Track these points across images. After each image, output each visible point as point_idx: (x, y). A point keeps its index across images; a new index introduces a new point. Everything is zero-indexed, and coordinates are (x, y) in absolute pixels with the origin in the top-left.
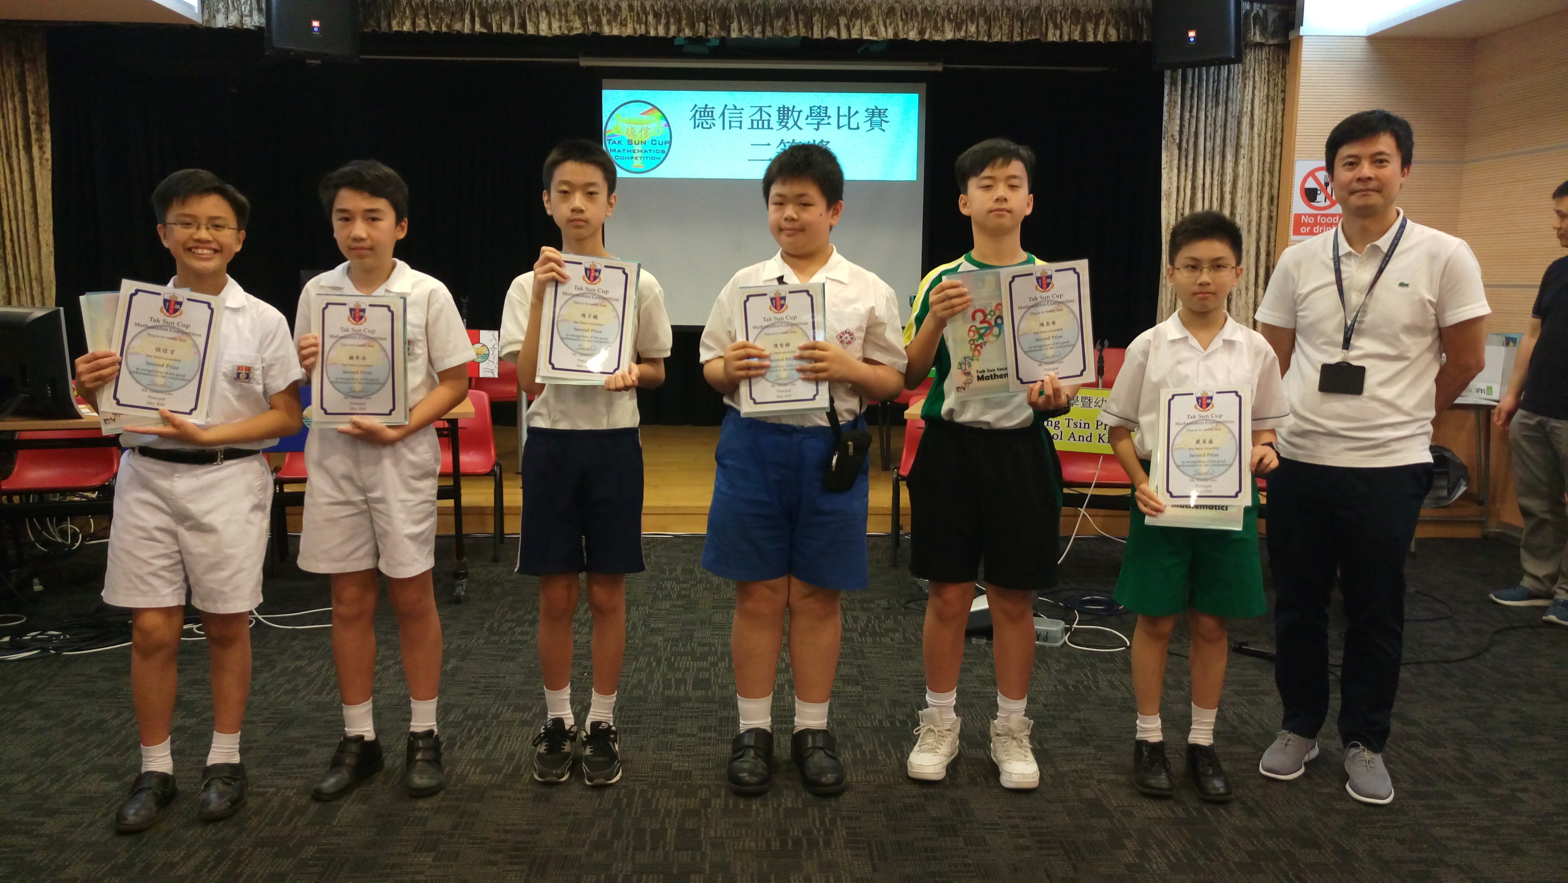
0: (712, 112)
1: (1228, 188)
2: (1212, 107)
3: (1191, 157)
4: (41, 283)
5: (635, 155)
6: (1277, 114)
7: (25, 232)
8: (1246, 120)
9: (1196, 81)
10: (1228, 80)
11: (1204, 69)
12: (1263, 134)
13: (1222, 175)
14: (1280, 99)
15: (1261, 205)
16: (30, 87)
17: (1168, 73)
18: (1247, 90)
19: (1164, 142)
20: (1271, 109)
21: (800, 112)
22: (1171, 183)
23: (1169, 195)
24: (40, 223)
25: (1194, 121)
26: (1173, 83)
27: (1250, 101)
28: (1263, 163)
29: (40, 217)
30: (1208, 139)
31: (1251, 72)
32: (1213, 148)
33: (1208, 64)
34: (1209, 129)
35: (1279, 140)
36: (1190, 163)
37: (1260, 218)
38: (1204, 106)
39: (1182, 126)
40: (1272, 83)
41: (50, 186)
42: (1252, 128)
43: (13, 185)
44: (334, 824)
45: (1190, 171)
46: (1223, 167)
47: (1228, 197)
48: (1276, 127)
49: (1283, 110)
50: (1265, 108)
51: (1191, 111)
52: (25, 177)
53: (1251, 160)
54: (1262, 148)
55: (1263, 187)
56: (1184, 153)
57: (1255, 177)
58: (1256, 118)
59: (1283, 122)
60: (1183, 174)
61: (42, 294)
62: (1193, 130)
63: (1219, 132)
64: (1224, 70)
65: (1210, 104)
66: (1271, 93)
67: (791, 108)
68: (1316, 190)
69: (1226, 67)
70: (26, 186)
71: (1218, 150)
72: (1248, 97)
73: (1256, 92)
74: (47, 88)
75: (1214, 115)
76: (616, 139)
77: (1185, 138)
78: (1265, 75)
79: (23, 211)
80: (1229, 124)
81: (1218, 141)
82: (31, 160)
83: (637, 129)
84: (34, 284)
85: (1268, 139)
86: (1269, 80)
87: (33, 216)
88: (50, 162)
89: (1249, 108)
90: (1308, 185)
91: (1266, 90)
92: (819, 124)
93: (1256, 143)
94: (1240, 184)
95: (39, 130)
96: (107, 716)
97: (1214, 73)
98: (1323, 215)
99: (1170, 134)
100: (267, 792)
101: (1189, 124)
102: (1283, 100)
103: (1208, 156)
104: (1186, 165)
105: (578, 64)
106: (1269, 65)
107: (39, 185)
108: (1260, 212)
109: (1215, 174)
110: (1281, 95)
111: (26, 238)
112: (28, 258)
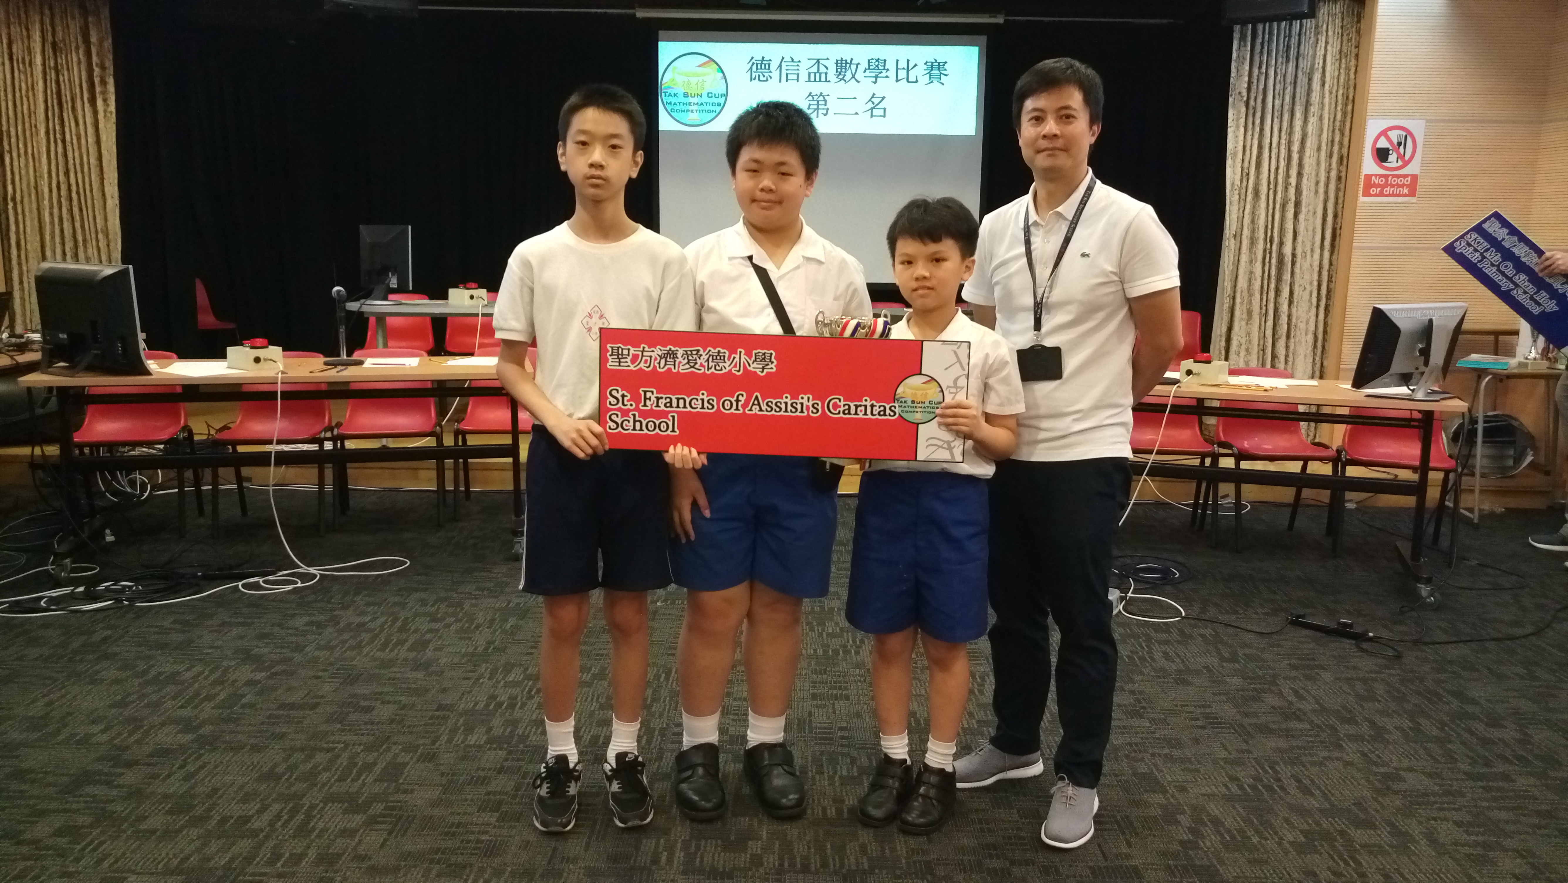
0: (769, 65)
1: (1296, 147)
2: (1282, 63)
3: (1258, 115)
4: (107, 235)
5: (690, 108)
6: (1349, 70)
7: (91, 185)
8: (1317, 77)
9: (1267, 36)
10: (1300, 35)
11: (1275, 24)
12: (1334, 92)
13: (1290, 134)
14: (1353, 55)
15: (1330, 165)
16: (94, 39)
17: (1237, 28)
18: (1319, 46)
19: (1231, 99)
20: (1343, 66)
21: (858, 65)
22: (1237, 142)
23: (1235, 155)
24: (105, 176)
25: (1263, 78)
26: (1243, 38)
27: (1322, 57)
28: (1334, 122)
29: (105, 169)
30: (1277, 96)
31: (1325, 26)
32: (1282, 106)
33: (1279, 19)
34: (1278, 87)
35: (1351, 97)
36: (1258, 121)
37: (1328, 178)
38: (1273, 62)
39: (1250, 83)
40: (1345, 38)
41: (114, 140)
42: (1323, 85)
43: (79, 139)
44: (401, 781)
45: (1257, 129)
46: (1291, 125)
47: (1295, 156)
48: (1348, 84)
49: (1357, 67)
50: (1337, 64)
51: (1260, 68)
52: (91, 130)
53: (1321, 118)
54: (1333, 106)
55: (1332, 145)
56: (1251, 112)
57: (1325, 135)
58: (1328, 75)
59: (1355, 78)
60: (1250, 133)
61: (108, 245)
62: (1261, 87)
63: (1289, 89)
64: (1296, 24)
65: (1280, 60)
66: (1345, 49)
67: (849, 61)
68: (1387, 150)
69: (1298, 21)
70: (91, 139)
71: (1286, 107)
72: (1320, 53)
73: (1329, 47)
74: (110, 41)
75: (1283, 71)
76: (672, 92)
77: (1253, 95)
78: (1338, 30)
79: (89, 163)
80: (1299, 81)
81: (1288, 98)
82: (95, 112)
83: (694, 81)
84: (100, 236)
85: (1340, 97)
86: (1342, 35)
87: (98, 169)
88: (114, 115)
89: (1321, 64)
90: (1379, 145)
91: (1339, 46)
92: (877, 77)
93: (1327, 100)
94: (1308, 144)
95: (103, 83)
96: (182, 668)
97: (1285, 28)
98: (1394, 176)
99: (1237, 91)
100: (336, 747)
101: (1258, 80)
102: (1357, 55)
103: (1276, 114)
104: (1253, 124)
105: (635, 15)
106: (1343, 19)
107: (103, 138)
108: (1329, 172)
109: (1283, 133)
110: (1354, 51)
111: (91, 191)
112: (94, 211)
